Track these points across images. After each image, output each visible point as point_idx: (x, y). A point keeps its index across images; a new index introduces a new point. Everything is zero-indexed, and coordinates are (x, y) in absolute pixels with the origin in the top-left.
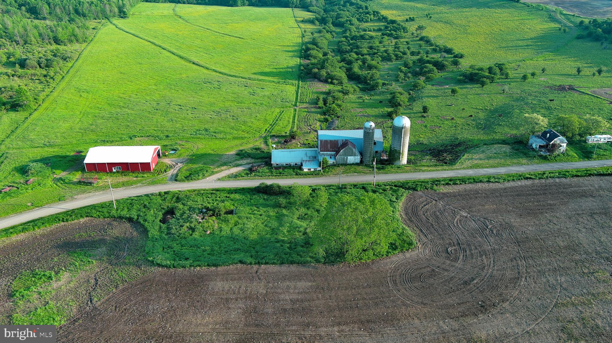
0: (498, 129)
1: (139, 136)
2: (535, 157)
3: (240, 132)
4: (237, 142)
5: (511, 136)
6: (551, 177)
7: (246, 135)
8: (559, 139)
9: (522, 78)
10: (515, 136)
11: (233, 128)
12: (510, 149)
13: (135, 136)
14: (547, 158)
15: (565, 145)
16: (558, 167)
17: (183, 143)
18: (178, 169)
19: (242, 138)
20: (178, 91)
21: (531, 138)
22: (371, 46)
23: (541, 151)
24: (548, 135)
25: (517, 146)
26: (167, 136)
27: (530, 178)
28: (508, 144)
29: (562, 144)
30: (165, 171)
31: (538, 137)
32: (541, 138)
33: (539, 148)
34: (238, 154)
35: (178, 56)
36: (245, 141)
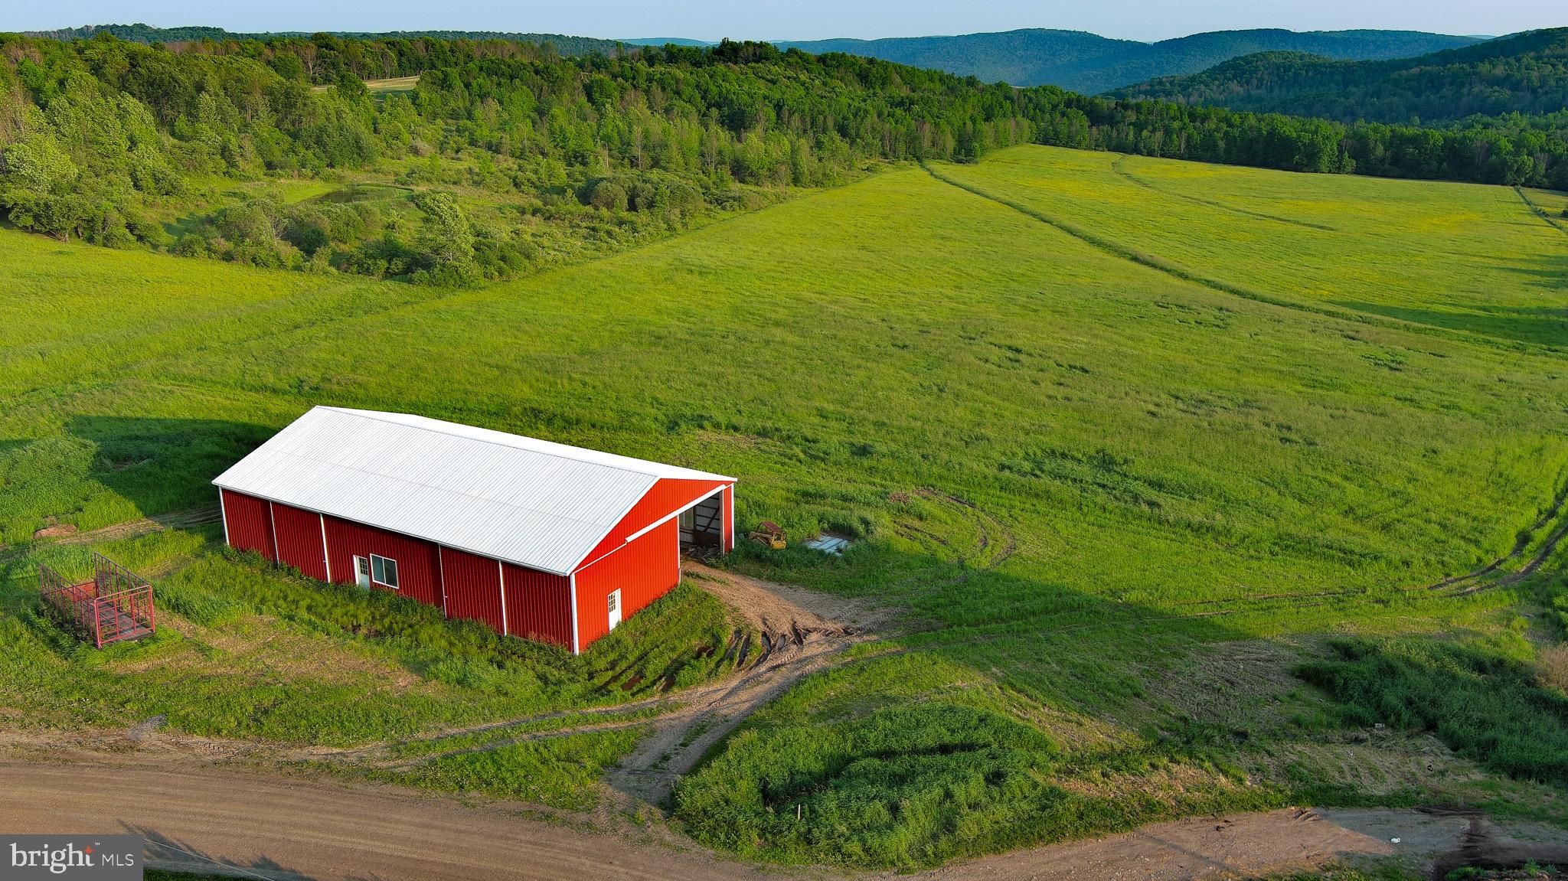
1: (717, 426)
3: (1331, 515)
4: (1314, 576)
7: (1376, 541)
11: (1281, 484)
13: (699, 421)
17: (927, 507)
18: (778, 678)
19: (1349, 558)
20: (1035, 311)
26: (864, 451)
30: (670, 678)
34: (1310, 676)
35: (1084, 238)
36: (1368, 576)
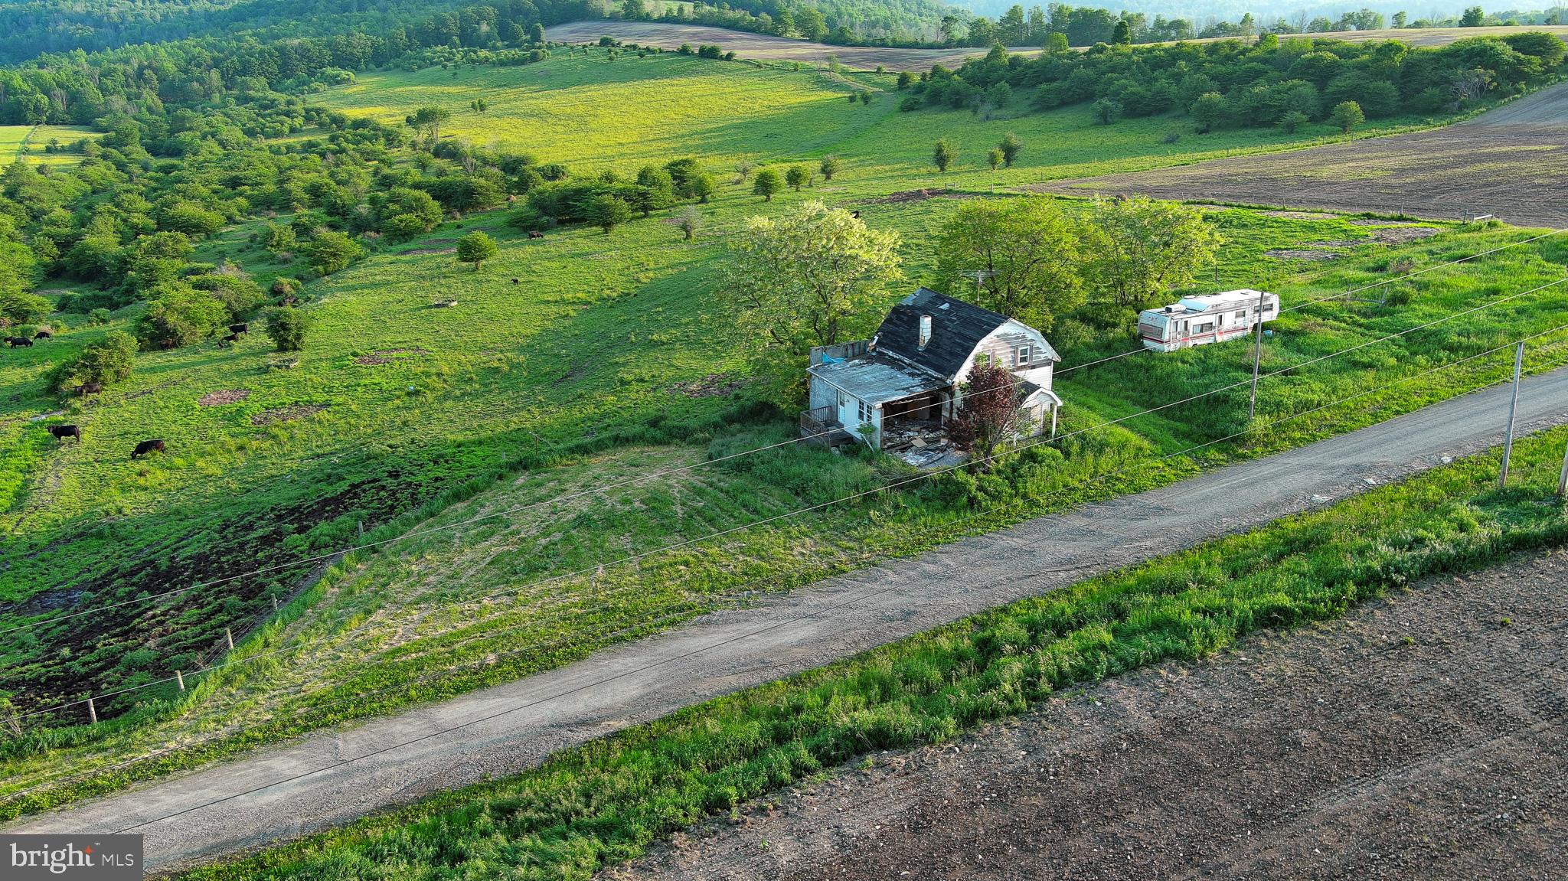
0: (637, 366)
2: (870, 499)
5: (705, 389)
6: (1060, 682)
8: (1005, 338)
9: (756, 192)
10: (731, 384)
12: (698, 471)
14: (961, 488)
15: (1042, 377)
16: (1066, 550)
21: (824, 368)
22: (236, 177)
23: (905, 448)
24: (926, 323)
25: (739, 445)
27: (882, 739)
28: (681, 435)
29: (1032, 376)
31: (860, 353)
32: (881, 358)
33: (887, 424)
